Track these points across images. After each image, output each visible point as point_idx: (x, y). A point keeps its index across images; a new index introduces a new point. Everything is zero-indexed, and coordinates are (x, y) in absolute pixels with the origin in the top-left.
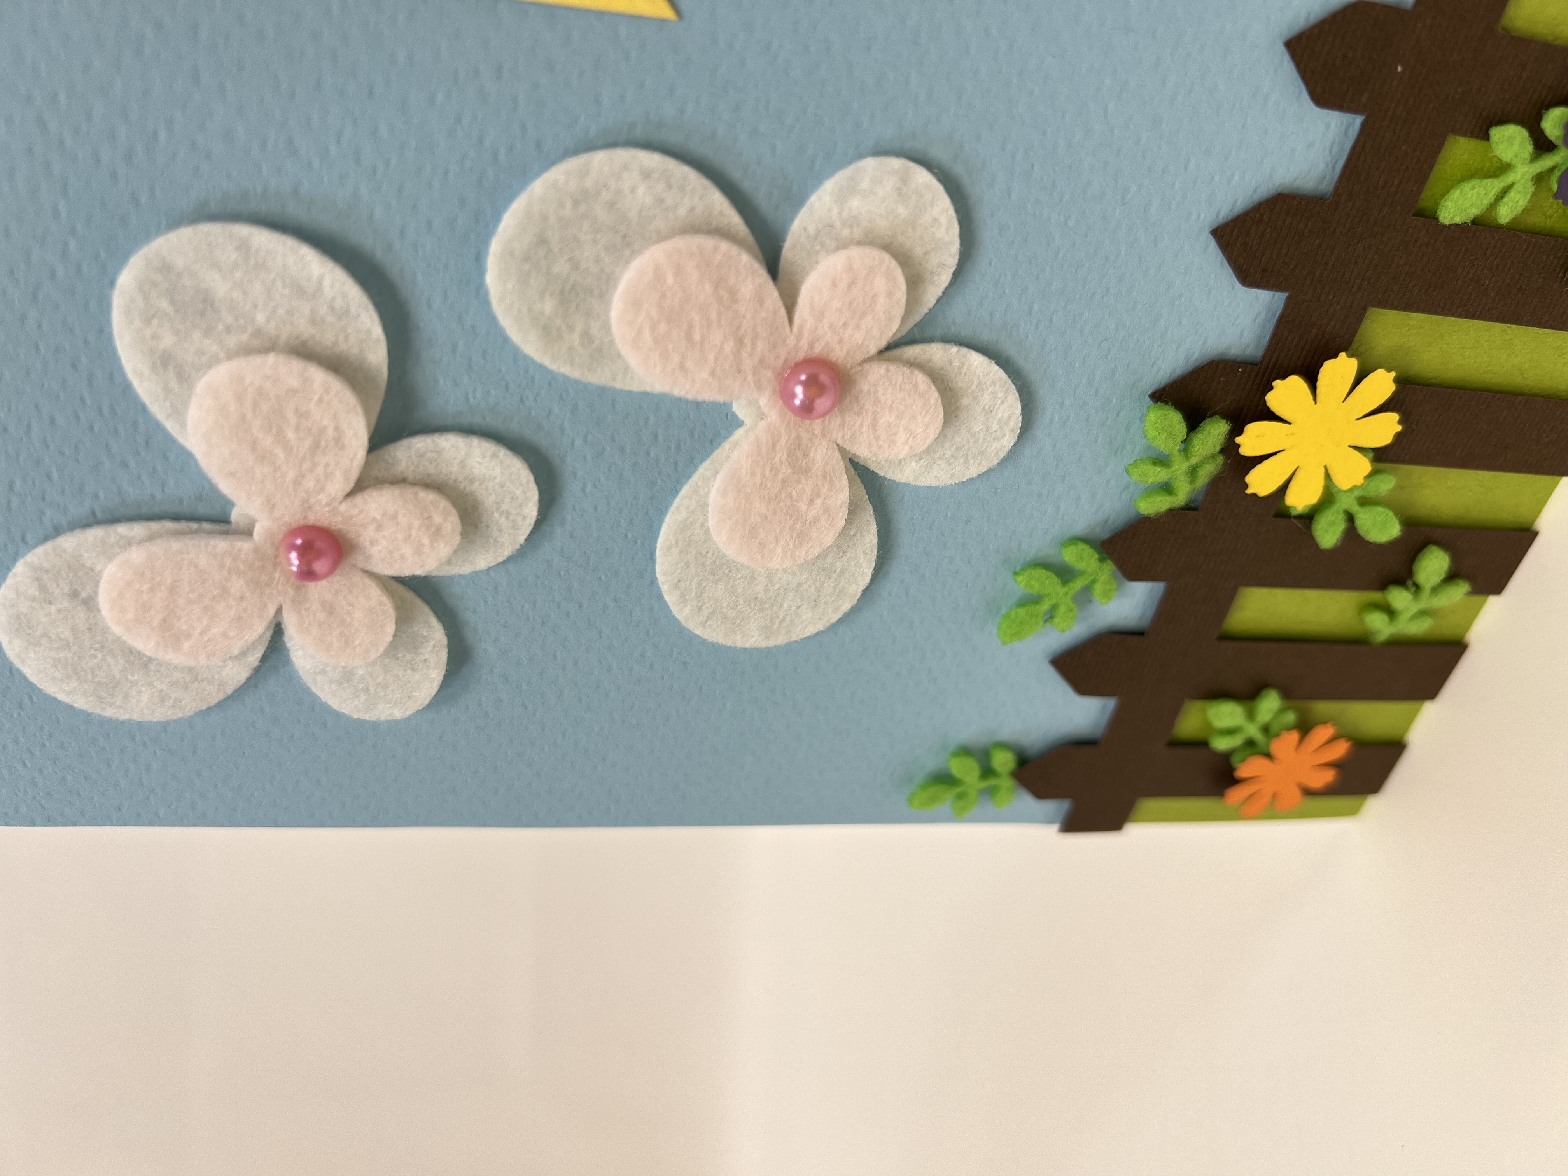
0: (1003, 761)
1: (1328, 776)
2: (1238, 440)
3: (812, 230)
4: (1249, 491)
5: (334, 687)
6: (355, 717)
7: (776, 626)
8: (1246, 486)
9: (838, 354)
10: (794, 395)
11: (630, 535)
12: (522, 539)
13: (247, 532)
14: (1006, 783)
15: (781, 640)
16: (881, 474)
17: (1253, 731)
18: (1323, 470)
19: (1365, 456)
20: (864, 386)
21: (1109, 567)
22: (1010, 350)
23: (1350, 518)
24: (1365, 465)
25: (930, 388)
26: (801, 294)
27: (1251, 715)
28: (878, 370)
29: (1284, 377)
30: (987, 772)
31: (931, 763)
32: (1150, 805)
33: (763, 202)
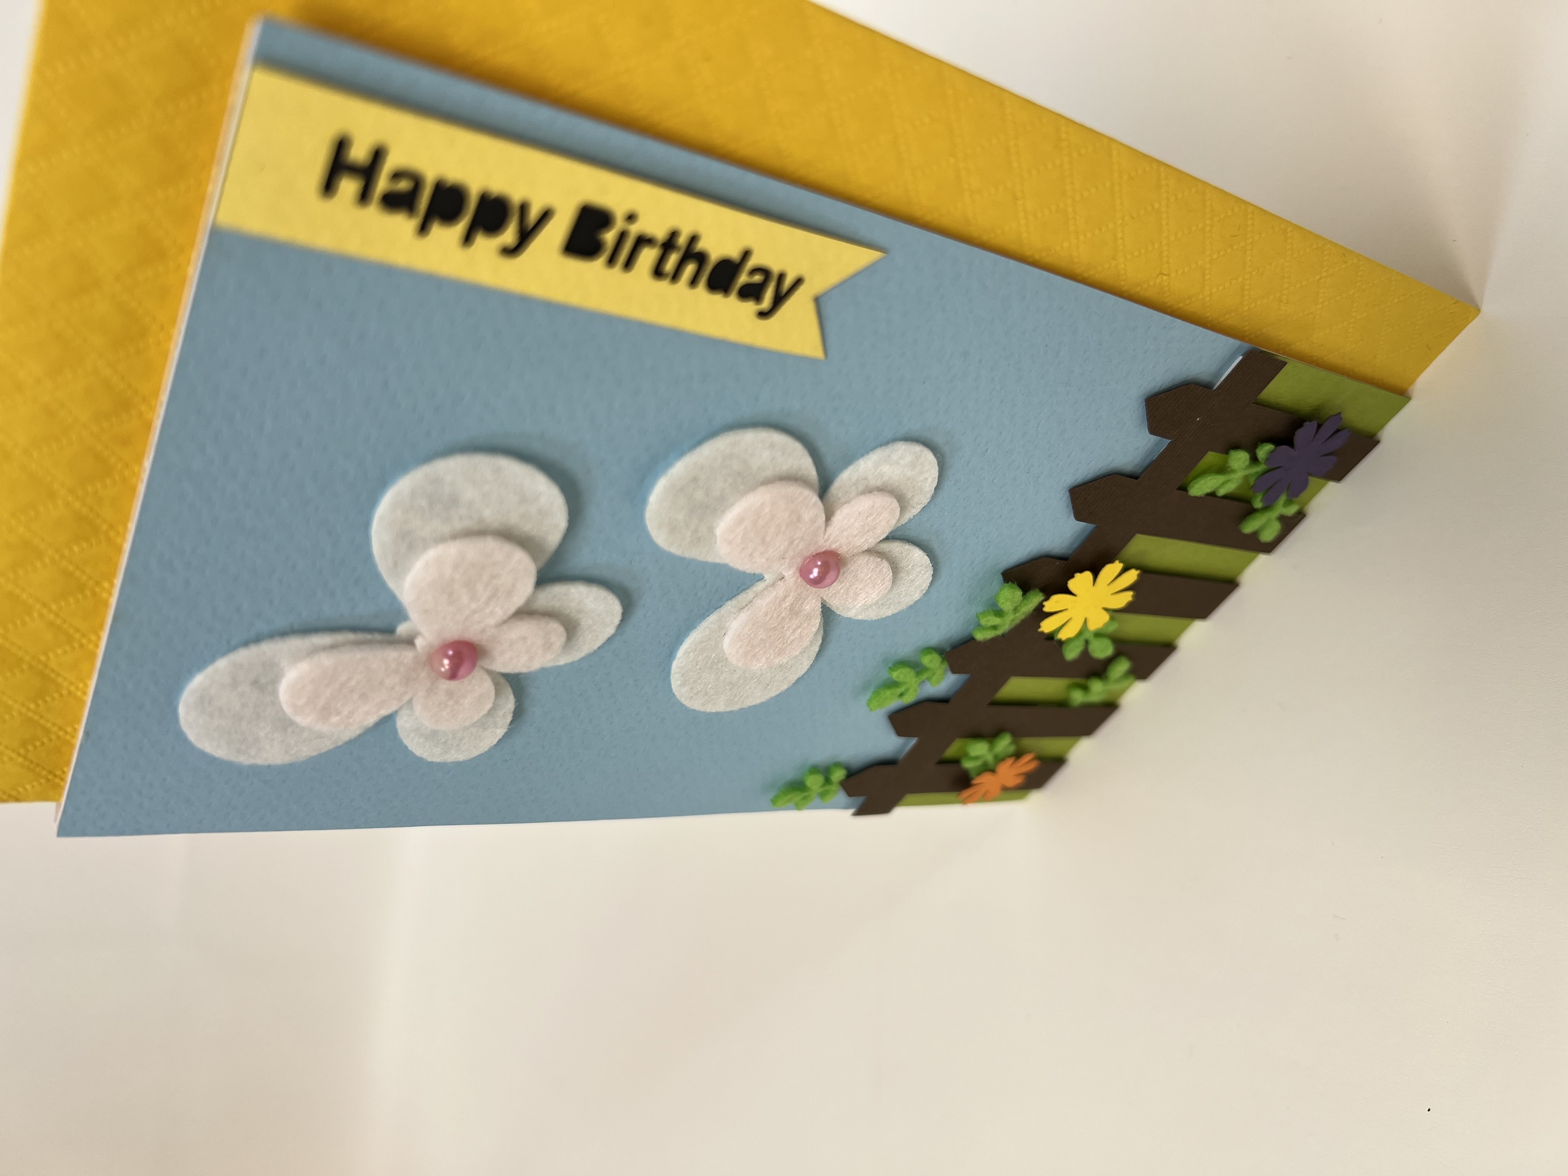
0: (839, 775)
1: (1019, 781)
2: (1045, 603)
3: (854, 479)
4: (1040, 630)
5: (422, 740)
6: (429, 760)
7: (736, 700)
8: (1039, 627)
9: (843, 551)
10: (811, 573)
11: (662, 642)
12: (596, 647)
13: (409, 642)
14: (835, 786)
15: (736, 708)
16: (838, 613)
17: (990, 758)
18: (1083, 620)
19: (1108, 613)
20: (852, 567)
21: (946, 666)
22: (935, 545)
23: (1087, 642)
24: (1106, 617)
25: (889, 571)
26: (835, 515)
27: (991, 748)
28: (863, 560)
29: (1081, 571)
30: (828, 781)
31: (791, 775)
32: (909, 797)
33: (829, 460)
